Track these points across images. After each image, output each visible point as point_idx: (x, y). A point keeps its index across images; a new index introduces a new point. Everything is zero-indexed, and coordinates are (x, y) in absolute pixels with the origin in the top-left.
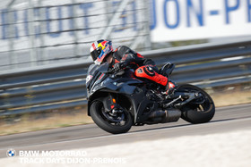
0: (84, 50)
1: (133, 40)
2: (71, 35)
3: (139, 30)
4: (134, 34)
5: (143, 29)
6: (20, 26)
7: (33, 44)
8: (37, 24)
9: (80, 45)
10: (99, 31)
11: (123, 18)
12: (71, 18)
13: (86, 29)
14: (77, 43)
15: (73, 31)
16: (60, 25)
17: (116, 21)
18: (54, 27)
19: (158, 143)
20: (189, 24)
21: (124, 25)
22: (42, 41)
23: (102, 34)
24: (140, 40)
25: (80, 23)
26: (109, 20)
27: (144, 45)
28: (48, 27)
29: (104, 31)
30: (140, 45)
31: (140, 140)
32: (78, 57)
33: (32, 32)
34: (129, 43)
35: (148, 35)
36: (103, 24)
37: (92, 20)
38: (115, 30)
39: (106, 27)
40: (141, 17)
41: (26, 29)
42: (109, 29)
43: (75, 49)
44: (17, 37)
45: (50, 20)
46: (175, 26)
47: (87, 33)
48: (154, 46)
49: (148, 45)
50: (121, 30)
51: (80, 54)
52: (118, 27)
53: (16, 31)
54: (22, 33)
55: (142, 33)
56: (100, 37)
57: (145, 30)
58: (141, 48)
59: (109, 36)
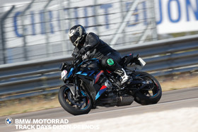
1: (143, 33)
2: (94, 29)
3: (148, 24)
4: (144, 27)
5: (150, 23)
6: (55, 23)
7: (64, 37)
10: (116, 26)
11: (137, 15)
13: (107, 25)
15: (96, 26)
16: (87, 22)
17: (130, 17)
19: (162, 114)
20: (188, 20)
21: (137, 20)
23: (118, 28)
24: (149, 33)
25: (101, 20)
26: (124, 17)
27: (152, 36)
29: (120, 26)
30: (148, 36)
31: (148, 111)
34: (140, 35)
35: (154, 29)
36: (119, 20)
37: (111, 17)
38: (129, 25)
39: (122, 23)
40: (149, 15)
42: (124, 24)
44: (52, 32)
46: (178, 21)
47: (107, 28)
48: (159, 37)
49: (155, 36)
50: (134, 25)
52: (132, 22)
55: (150, 27)
56: (117, 31)
57: (152, 25)
58: (149, 39)
59: (123, 30)
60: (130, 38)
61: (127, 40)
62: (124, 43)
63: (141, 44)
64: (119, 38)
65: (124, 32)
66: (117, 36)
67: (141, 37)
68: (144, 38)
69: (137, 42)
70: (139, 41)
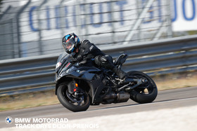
0: (119, 37)
1: (158, 30)
2: (109, 25)
3: (163, 22)
4: (159, 25)
5: (166, 21)
6: (70, 18)
8: (83, 17)
9: (117, 34)
10: (132, 23)
11: (151, 12)
12: (110, 12)
13: (122, 21)
14: (114, 32)
15: (111, 22)
16: (101, 18)
17: (145, 15)
18: (97, 19)
21: (151, 17)
22: (87, 30)
23: (134, 25)
24: (164, 30)
25: (116, 16)
26: (139, 14)
27: (167, 33)
28: (92, 20)
29: (135, 23)
30: (163, 33)
32: (115, 43)
33: (79, 23)
34: (155, 32)
35: (170, 26)
36: (135, 17)
37: (126, 13)
38: (144, 22)
39: (137, 19)
40: (164, 12)
41: (75, 21)
42: (139, 21)
43: (113, 36)
44: (67, 27)
45: (93, 14)
46: (192, 18)
47: (122, 24)
48: (174, 35)
49: (170, 34)
50: (149, 22)
51: (116, 40)
52: (146, 20)
53: (67, 22)
54: (71, 24)
55: (165, 24)
56: (132, 28)
57: (167, 22)
58: (165, 36)
59: (139, 27)
60: (145, 35)
61: (142, 36)
62: (139, 40)
63: (156, 41)
64: (134, 35)
65: (139, 29)
66: (132, 33)
67: (155, 34)
68: (159, 35)
69: (152, 38)
70: (154, 38)
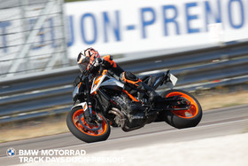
0: (2, 68)
1: (51, 57)
3: (56, 47)
5: (60, 46)
10: (17, 49)
11: (41, 35)
13: (5, 48)
17: (34, 38)
20: (106, 40)
21: (42, 42)
23: (19, 52)
24: (58, 57)
27: (61, 61)
29: (22, 49)
30: (57, 62)
34: (46, 60)
35: (65, 52)
36: (21, 42)
38: (33, 48)
39: (24, 44)
40: (58, 35)
42: (27, 47)
46: (93, 42)
47: (5, 51)
48: (71, 62)
50: (39, 47)
52: (36, 45)
56: (18, 55)
57: (62, 48)
58: (58, 65)
59: (27, 54)
60: (35, 64)
61: (31, 66)
62: (26, 71)
63: (49, 71)
64: (21, 65)
65: (26, 57)
66: (20, 61)
67: (47, 63)
68: (52, 63)
69: (44, 68)
